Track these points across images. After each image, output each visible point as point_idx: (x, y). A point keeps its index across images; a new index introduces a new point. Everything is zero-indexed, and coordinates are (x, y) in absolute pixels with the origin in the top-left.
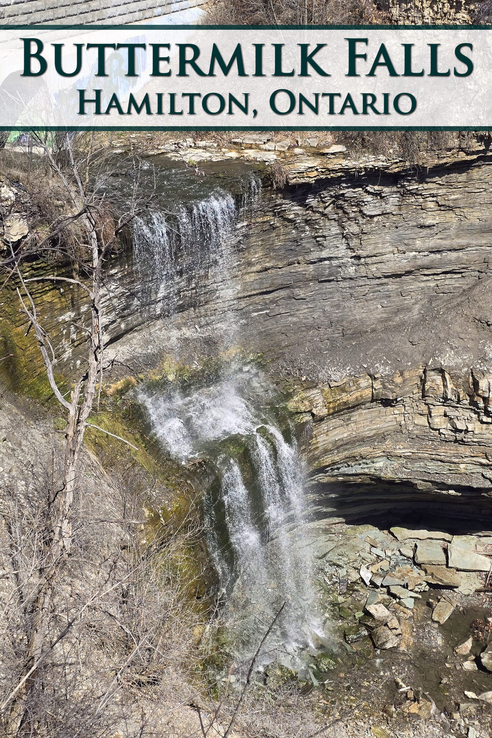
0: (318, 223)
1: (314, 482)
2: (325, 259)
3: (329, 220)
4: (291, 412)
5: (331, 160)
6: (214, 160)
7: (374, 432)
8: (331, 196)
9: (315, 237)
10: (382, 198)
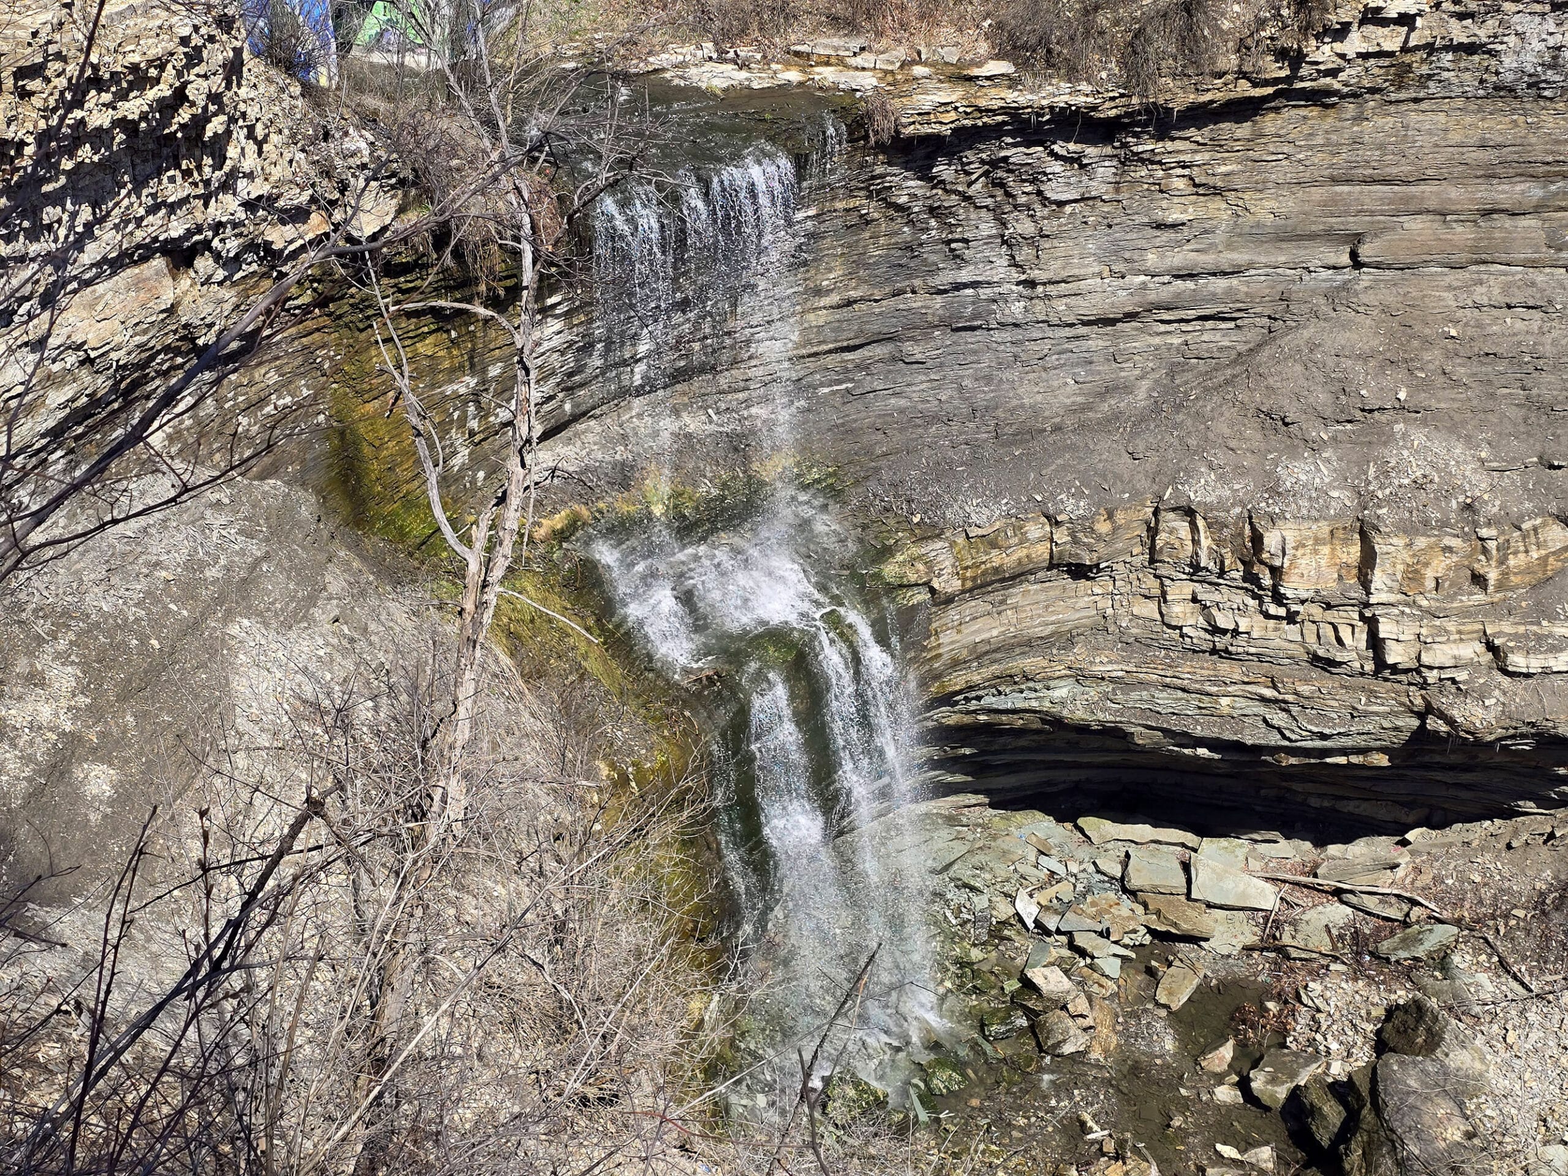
0: (953, 215)
1: (930, 724)
2: (966, 286)
3: (977, 207)
4: (889, 584)
5: (984, 90)
6: (755, 85)
7: (1050, 629)
8: (983, 162)
9: (948, 242)
10: (1082, 166)
